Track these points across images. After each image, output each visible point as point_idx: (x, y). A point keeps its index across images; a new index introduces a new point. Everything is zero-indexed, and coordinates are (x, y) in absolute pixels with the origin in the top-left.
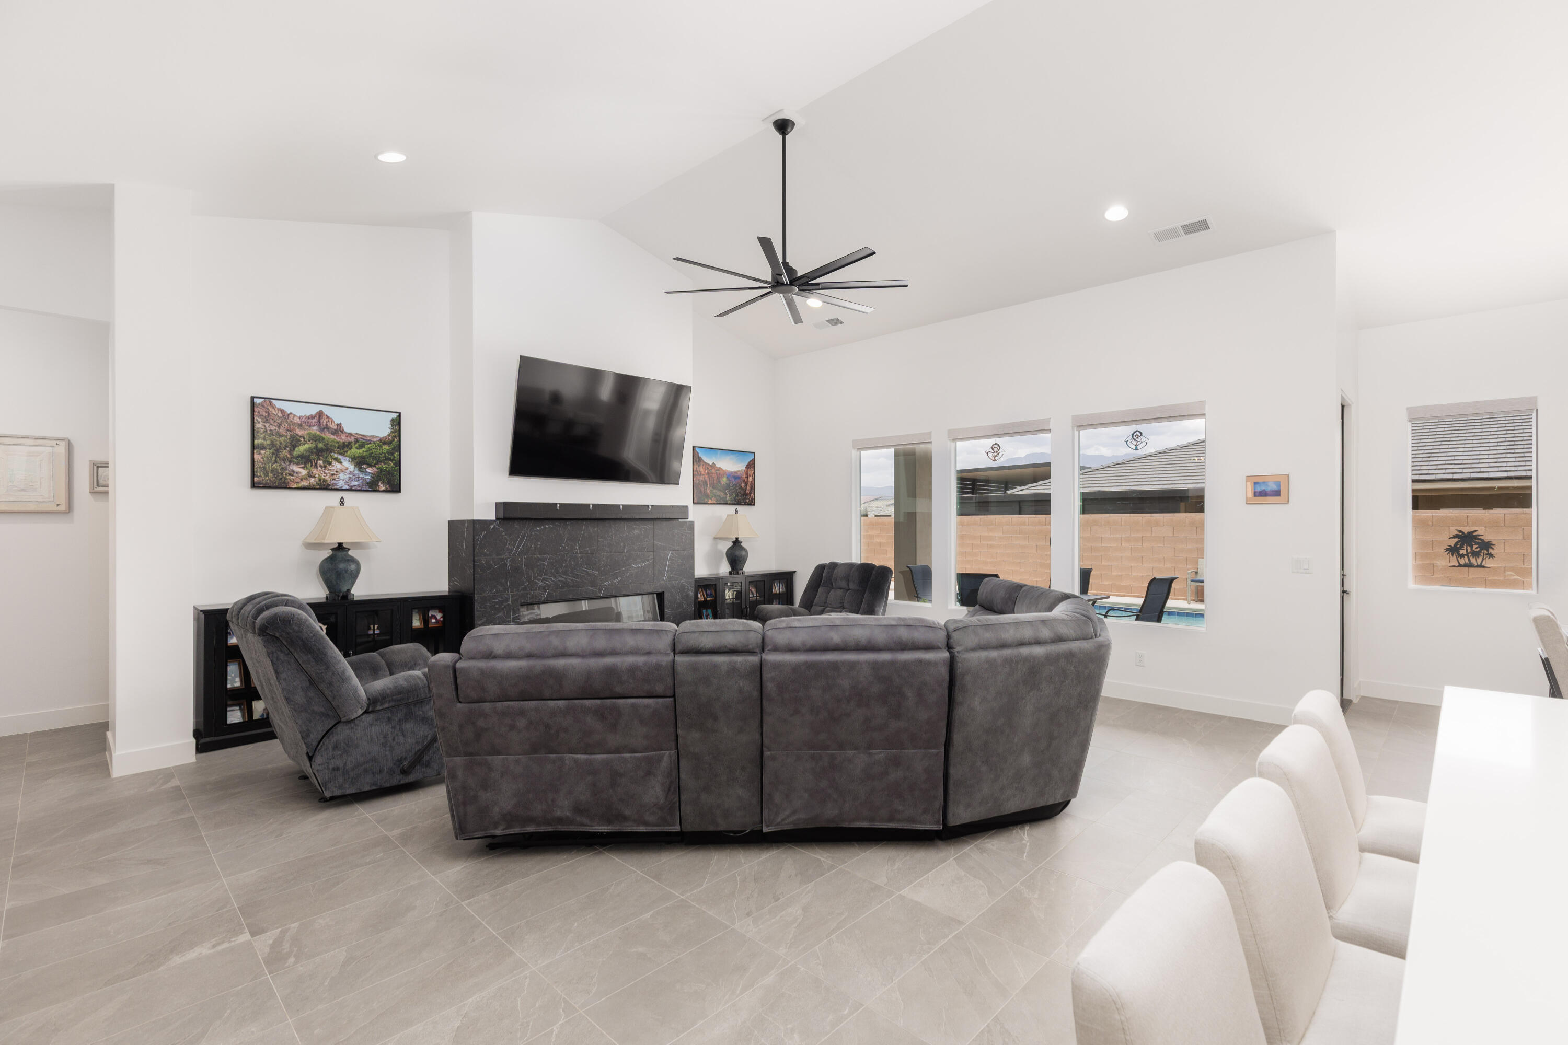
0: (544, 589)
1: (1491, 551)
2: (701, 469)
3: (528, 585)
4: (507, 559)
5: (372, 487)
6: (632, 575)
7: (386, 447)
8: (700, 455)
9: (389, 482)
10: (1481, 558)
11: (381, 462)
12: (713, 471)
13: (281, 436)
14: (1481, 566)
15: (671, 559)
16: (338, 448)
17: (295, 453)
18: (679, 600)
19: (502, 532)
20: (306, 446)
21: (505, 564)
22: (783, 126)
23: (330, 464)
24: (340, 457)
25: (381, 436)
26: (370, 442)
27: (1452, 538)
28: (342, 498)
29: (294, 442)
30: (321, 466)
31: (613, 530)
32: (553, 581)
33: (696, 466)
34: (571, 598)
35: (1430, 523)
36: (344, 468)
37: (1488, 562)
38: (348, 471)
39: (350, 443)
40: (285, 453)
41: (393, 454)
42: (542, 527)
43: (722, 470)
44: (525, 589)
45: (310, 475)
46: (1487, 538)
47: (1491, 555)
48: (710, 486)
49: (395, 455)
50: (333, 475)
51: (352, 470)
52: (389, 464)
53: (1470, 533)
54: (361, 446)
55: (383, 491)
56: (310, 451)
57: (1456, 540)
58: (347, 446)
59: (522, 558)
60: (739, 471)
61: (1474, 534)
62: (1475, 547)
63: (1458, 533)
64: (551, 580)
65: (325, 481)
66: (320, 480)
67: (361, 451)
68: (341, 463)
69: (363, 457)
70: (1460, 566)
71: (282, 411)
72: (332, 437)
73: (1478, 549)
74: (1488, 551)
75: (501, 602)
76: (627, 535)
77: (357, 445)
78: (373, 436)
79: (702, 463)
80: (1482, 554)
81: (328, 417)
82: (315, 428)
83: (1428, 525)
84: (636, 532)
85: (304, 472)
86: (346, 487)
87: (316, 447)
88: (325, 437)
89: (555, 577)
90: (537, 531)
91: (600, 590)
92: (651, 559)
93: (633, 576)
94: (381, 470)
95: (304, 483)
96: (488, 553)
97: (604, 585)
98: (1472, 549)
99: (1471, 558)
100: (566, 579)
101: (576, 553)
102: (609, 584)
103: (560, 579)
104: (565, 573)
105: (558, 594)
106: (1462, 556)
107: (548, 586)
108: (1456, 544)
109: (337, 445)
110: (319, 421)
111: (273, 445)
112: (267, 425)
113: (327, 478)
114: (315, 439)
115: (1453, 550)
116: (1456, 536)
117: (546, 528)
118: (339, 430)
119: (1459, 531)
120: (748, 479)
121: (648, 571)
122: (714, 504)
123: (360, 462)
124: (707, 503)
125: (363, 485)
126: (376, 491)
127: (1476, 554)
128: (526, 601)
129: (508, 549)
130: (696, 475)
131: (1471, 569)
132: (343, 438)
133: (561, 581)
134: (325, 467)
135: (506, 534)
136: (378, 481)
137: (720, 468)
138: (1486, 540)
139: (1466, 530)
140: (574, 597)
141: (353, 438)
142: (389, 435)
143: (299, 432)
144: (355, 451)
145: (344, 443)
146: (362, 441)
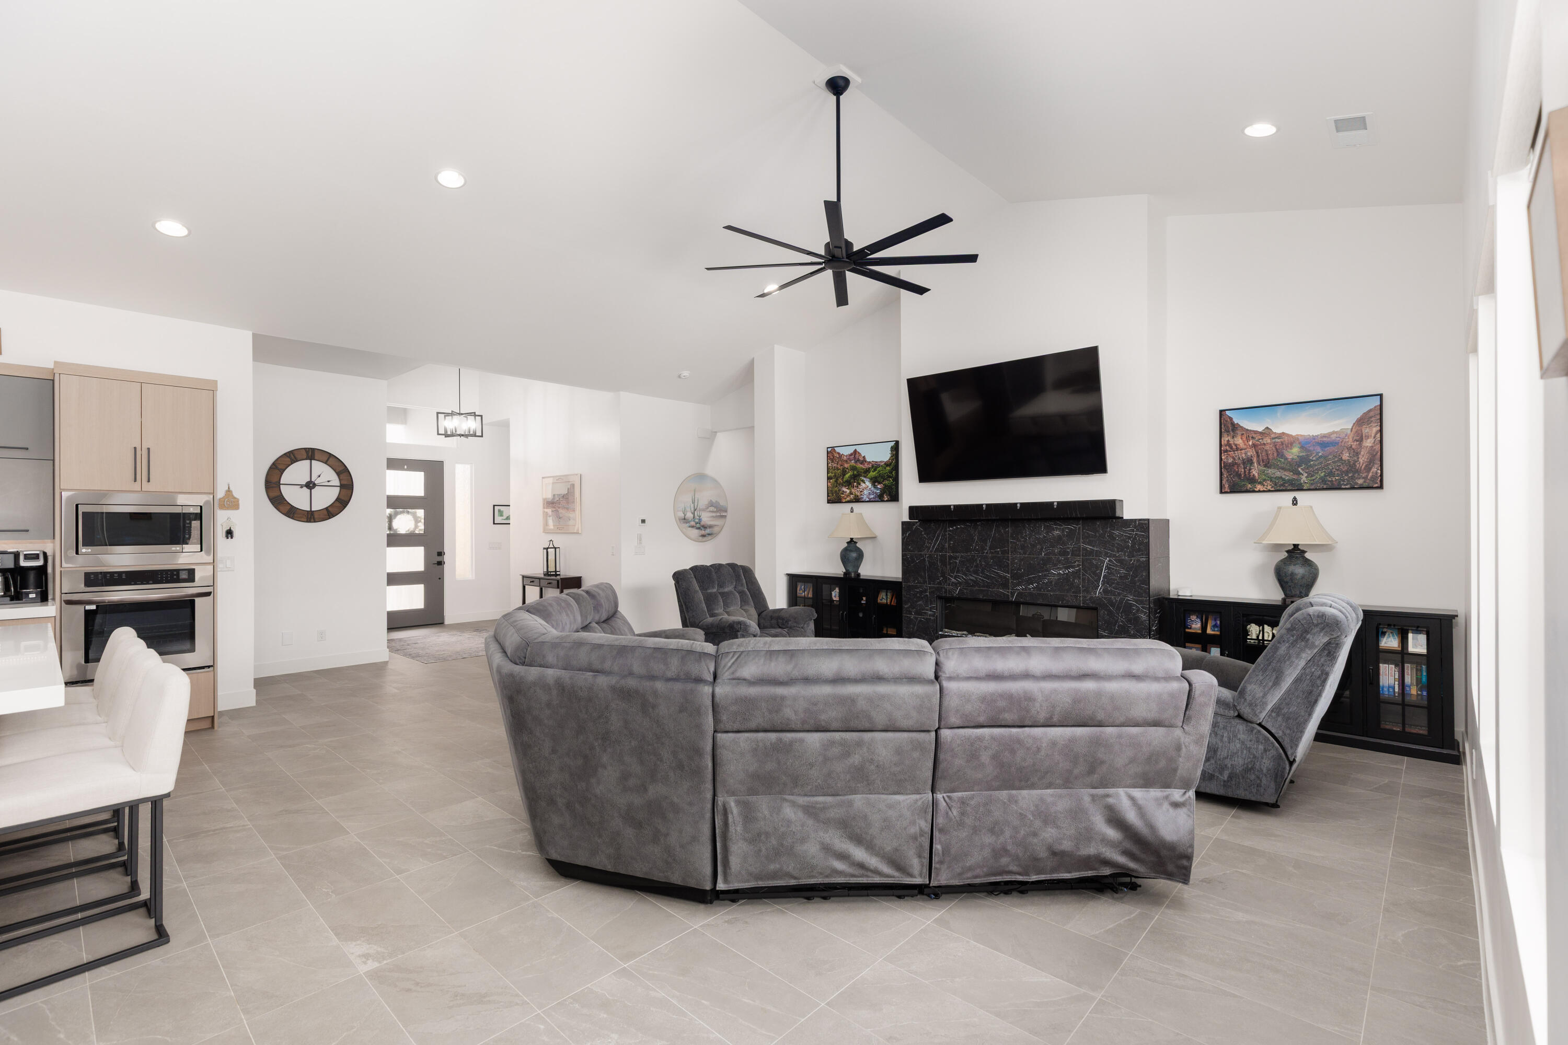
0: (955, 585)
2: (1239, 441)
3: (943, 579)
4: (926, 555)
5: (880, 499)
6: (1051, 582)
7: (888, 468)
8: (1236, 421)
9: (890, 494)
11: (885, 479)
12: (1267, 440)
13: (838, 469)
15: (1108, 568)
16: (864, 473)
17: (844, 479)
18: (1122, 621)
19: (922, 531)
20: (849, 474)
21: (924, 560)
22: (837, 86)
23: (860, 484)
24: (864, 479)
25: (885, 460)
26: (879, 466)
28: (852, 508)
29: (844, 472)
30: (855, 486)
31: (1027, 530)
32: (964, 579)
33: (1225, 439)
34: (981, 597)
36: (866, 486)
38: (868, 488)
39: (869, 468)
40: (840, 480)
41: (892, 473)
42: (954, 528)
43: (1288, 435)
44: (940, 583)
45: (851, 493)
48: (1259, 463)
49: (893, 473)
50: (861, 491)
51: (870, 487)
52: (890, 481)
54: (875, 470)
55: (887, 501)
56: (851, 477)
58: (868, 471)
59: (937, 556)
60: (1334, 432)
64: (963, 578)
65: (858, 496)
66: (855, 496)
67: (874, 473)
68: (865, 483)
69: (876, 478)
71: (839, 453)
72: (861, 466)
75: (921, 592)
76: (1044, 537)
77: (873, 470)
78: (881, 462)
79: (1239, 433)
81: (859, 453)
82: (853, 461)
84: (1056, 533)
85: (848, 491)
86: (867, 499)
87: (853, 474)
88: (858, 467)
89: (966, 575)
90: (950, 531)
91: (1012, 594)
92: (1078, 566)
93: (1053, 583)
94: (885, 485)
95: (848, 499)
96: (912, 549)
97: (1017, 589)
100: (976, 578)
101: (987, 553)
102: (1023, 589)
103: (972, 578)
104: (976, 572)
105: (968, 592)
107: (960, 583)
109: (863, 471)
110: (855, 457)
111: (835, 476)
112: (833, 464)
113: (858, 494)
114: (853, 468)
117: (958, 528)
118: (864, 461)
120: (1360, 445)
121: (1074, 580)
122: (1269, 491)
123: (874, 481)
124: (1254, 491)
125: (876, 497)
126: (883, 501)
128: (940, 595)
129: (927, 547)
130: (1226, 451)
132: (866, 466)
133: (972, 580)
134: (858, 487)
135: (925, 534)
136: (883, 494)
137: (1283, 433)
140: (985, 598)
141: (871, 464)
142: (890, 459)
143: (846, 466)
144: (872, 474)
145: (866, 469)
146: (875, 466)
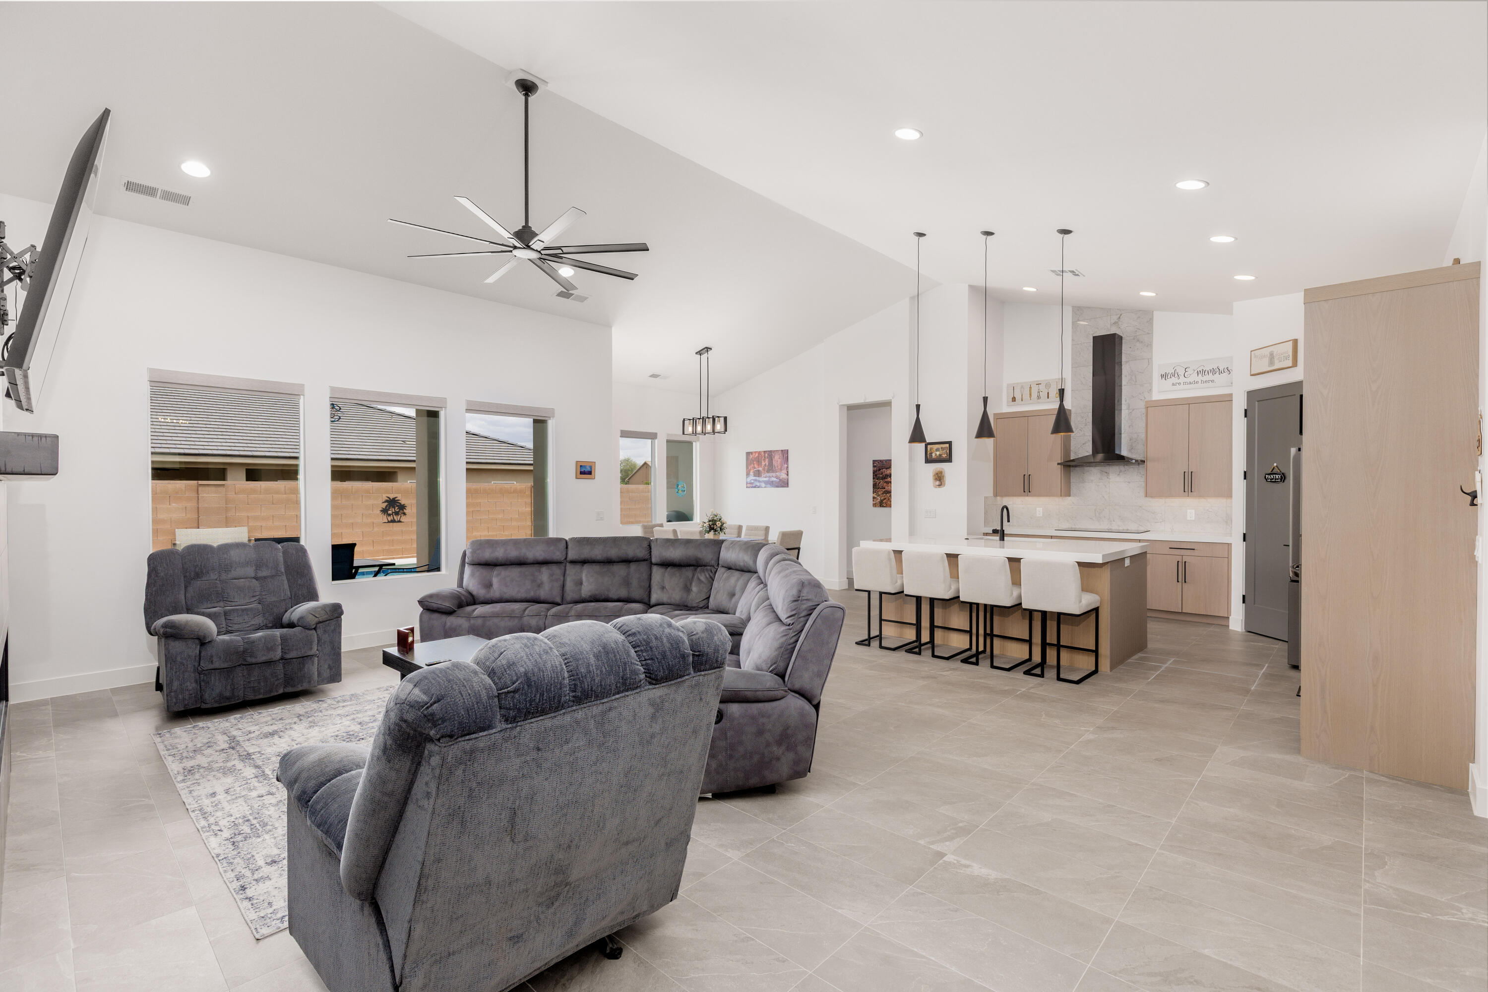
1: (405, 510)
10: (399, 516)
14: (399, 521)
22: (527, 87)
27: (384, 502)
35: (371, 492)
37: (403, 519)
46: (403, 502)
47: (404, 514)
53: (394, 499)
57: (386, 504)
61: (396, 499)
62: (396, 508)
63: (387, 499)
70: (389, 522)
73: (398, 510)
74: (403, 511)
80: (400, 513)
83: (370, 493)
98: (395, 510)
99: (394, 516)
106: (389, 515)
108: (386, 506)
115: (384, 511)
116: (386, 501)
119: (388, 497)
127: (397, 513)
131: (395, 524)
138: (402, 504)
139: (392, 496)
